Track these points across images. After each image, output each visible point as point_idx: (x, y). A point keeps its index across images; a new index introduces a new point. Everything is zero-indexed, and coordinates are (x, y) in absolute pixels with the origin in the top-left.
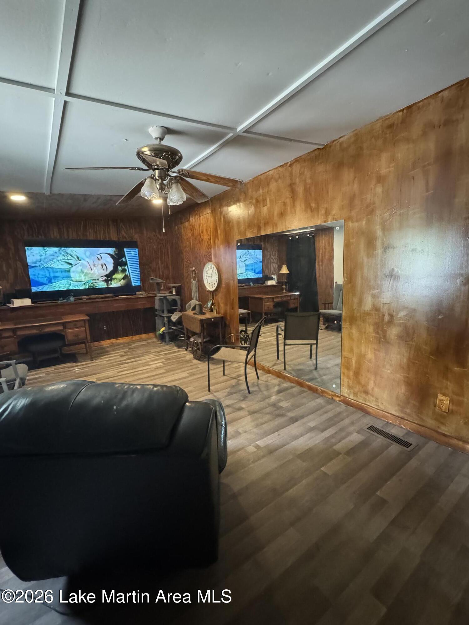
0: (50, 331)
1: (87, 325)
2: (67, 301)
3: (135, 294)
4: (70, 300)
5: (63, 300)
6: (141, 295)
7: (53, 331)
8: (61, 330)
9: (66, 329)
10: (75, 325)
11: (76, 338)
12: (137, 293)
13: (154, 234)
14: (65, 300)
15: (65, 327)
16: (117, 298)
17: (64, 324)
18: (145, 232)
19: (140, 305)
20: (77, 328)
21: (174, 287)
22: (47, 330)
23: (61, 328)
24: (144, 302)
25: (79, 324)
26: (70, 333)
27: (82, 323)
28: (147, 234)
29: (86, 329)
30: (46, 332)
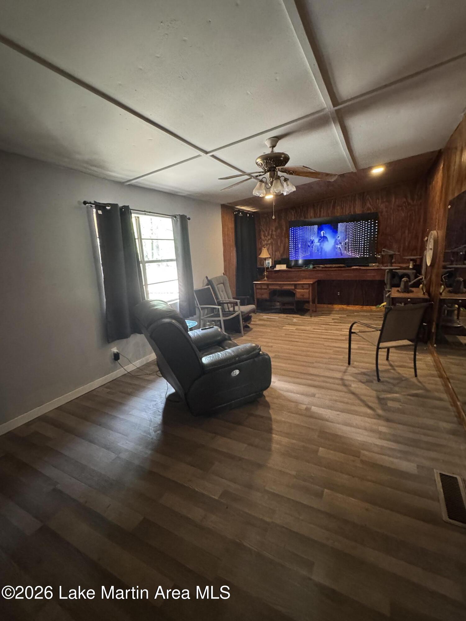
0: (287, 289)
1: (311, 288)
2: (308, 268)
3: (368, 266)
4: (309, 267)
5: (305, 267)
6: (373, 266)
7: (288, 289)
8: (292, 289)
9: (296, 289)
10: (303, 287)
11: (302, 297)
12: (370, 265)
13: (405, 200)
14: (307, 268)
15: (295, 288)
16: (349, 268)
17: (295, 285)
18: (393, 200)
19: (370, 276)
20: (304, 289)
21: (412, 260)
22: (285, 287)
23: (293, 287)
24: (374, 274)
25: (305, 286)
26: (300, 292)
27: (307, 286)
28: (395, 201)
29: (309, 292)
30: (284, 289)
